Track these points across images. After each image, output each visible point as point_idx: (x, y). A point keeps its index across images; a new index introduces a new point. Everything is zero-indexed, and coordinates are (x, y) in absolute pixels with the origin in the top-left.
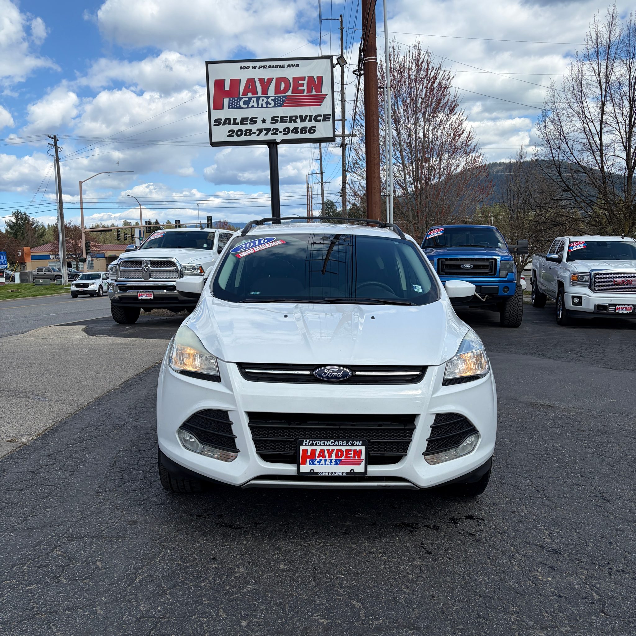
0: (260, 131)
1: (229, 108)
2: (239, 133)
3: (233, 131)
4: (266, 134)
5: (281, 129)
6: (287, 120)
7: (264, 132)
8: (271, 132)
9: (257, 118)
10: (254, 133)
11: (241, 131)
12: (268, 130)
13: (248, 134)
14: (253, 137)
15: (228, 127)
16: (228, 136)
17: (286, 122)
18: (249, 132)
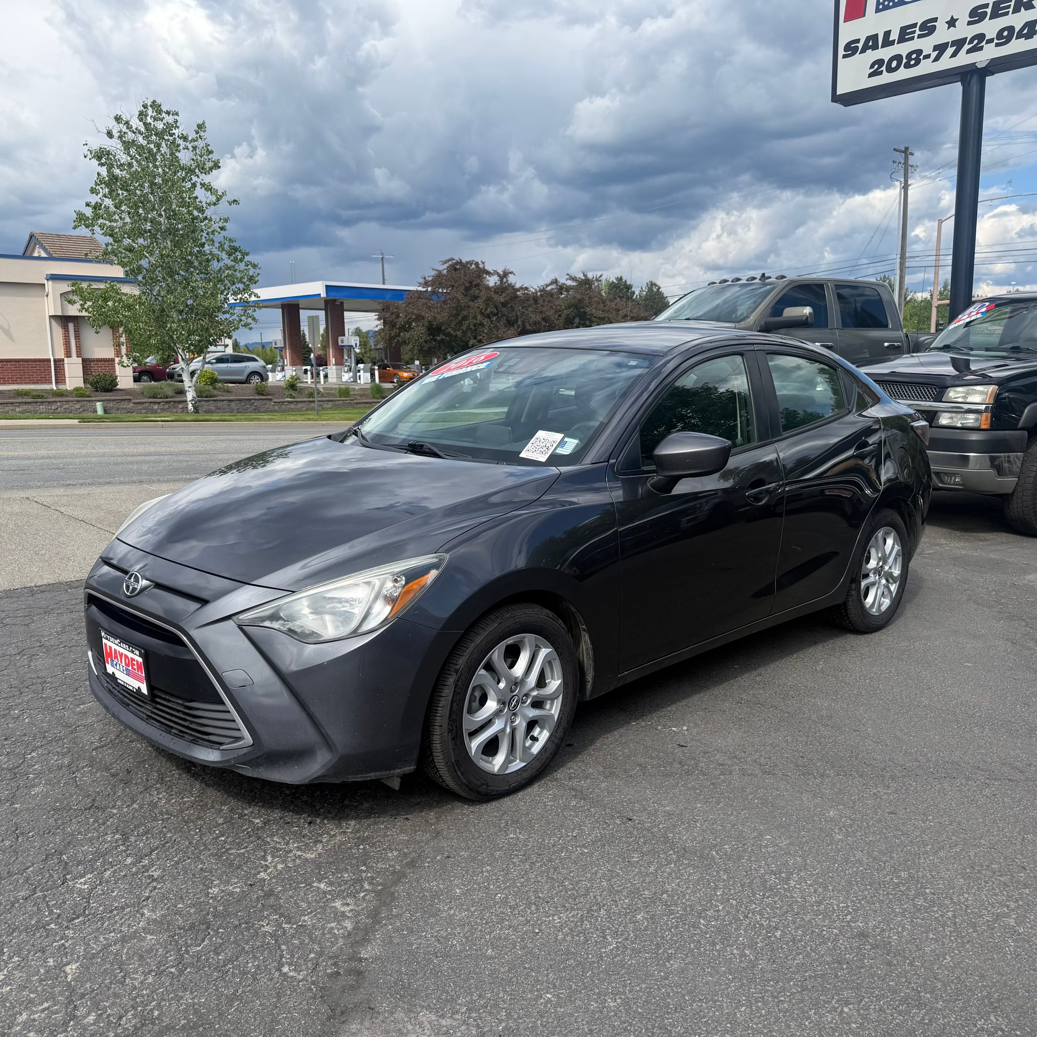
0: (941, 49)
1: (878, 10)
2: (894, 64)
3: (880, 62)
4: (954, 55)
5: (991, 33)
6: (1009, 7)
7: (950, 50)
8: (967, 47)
9: (935, 20)
10: (927, 57)
11: (898, 58)
12: (959, 44)
13: (913, 62)
14: (926, 67)
15: (872, 56)
16: (870, 75)
17: (1007, 14)
18: (916, 57)
